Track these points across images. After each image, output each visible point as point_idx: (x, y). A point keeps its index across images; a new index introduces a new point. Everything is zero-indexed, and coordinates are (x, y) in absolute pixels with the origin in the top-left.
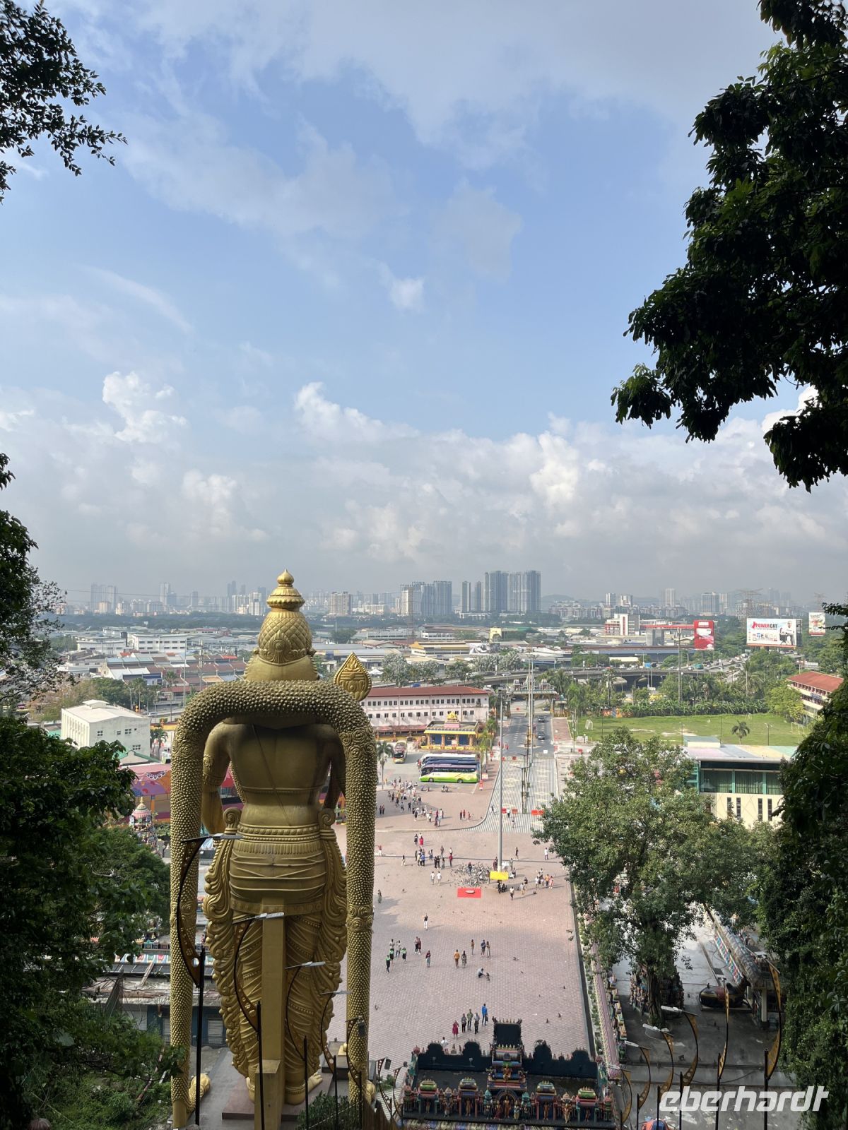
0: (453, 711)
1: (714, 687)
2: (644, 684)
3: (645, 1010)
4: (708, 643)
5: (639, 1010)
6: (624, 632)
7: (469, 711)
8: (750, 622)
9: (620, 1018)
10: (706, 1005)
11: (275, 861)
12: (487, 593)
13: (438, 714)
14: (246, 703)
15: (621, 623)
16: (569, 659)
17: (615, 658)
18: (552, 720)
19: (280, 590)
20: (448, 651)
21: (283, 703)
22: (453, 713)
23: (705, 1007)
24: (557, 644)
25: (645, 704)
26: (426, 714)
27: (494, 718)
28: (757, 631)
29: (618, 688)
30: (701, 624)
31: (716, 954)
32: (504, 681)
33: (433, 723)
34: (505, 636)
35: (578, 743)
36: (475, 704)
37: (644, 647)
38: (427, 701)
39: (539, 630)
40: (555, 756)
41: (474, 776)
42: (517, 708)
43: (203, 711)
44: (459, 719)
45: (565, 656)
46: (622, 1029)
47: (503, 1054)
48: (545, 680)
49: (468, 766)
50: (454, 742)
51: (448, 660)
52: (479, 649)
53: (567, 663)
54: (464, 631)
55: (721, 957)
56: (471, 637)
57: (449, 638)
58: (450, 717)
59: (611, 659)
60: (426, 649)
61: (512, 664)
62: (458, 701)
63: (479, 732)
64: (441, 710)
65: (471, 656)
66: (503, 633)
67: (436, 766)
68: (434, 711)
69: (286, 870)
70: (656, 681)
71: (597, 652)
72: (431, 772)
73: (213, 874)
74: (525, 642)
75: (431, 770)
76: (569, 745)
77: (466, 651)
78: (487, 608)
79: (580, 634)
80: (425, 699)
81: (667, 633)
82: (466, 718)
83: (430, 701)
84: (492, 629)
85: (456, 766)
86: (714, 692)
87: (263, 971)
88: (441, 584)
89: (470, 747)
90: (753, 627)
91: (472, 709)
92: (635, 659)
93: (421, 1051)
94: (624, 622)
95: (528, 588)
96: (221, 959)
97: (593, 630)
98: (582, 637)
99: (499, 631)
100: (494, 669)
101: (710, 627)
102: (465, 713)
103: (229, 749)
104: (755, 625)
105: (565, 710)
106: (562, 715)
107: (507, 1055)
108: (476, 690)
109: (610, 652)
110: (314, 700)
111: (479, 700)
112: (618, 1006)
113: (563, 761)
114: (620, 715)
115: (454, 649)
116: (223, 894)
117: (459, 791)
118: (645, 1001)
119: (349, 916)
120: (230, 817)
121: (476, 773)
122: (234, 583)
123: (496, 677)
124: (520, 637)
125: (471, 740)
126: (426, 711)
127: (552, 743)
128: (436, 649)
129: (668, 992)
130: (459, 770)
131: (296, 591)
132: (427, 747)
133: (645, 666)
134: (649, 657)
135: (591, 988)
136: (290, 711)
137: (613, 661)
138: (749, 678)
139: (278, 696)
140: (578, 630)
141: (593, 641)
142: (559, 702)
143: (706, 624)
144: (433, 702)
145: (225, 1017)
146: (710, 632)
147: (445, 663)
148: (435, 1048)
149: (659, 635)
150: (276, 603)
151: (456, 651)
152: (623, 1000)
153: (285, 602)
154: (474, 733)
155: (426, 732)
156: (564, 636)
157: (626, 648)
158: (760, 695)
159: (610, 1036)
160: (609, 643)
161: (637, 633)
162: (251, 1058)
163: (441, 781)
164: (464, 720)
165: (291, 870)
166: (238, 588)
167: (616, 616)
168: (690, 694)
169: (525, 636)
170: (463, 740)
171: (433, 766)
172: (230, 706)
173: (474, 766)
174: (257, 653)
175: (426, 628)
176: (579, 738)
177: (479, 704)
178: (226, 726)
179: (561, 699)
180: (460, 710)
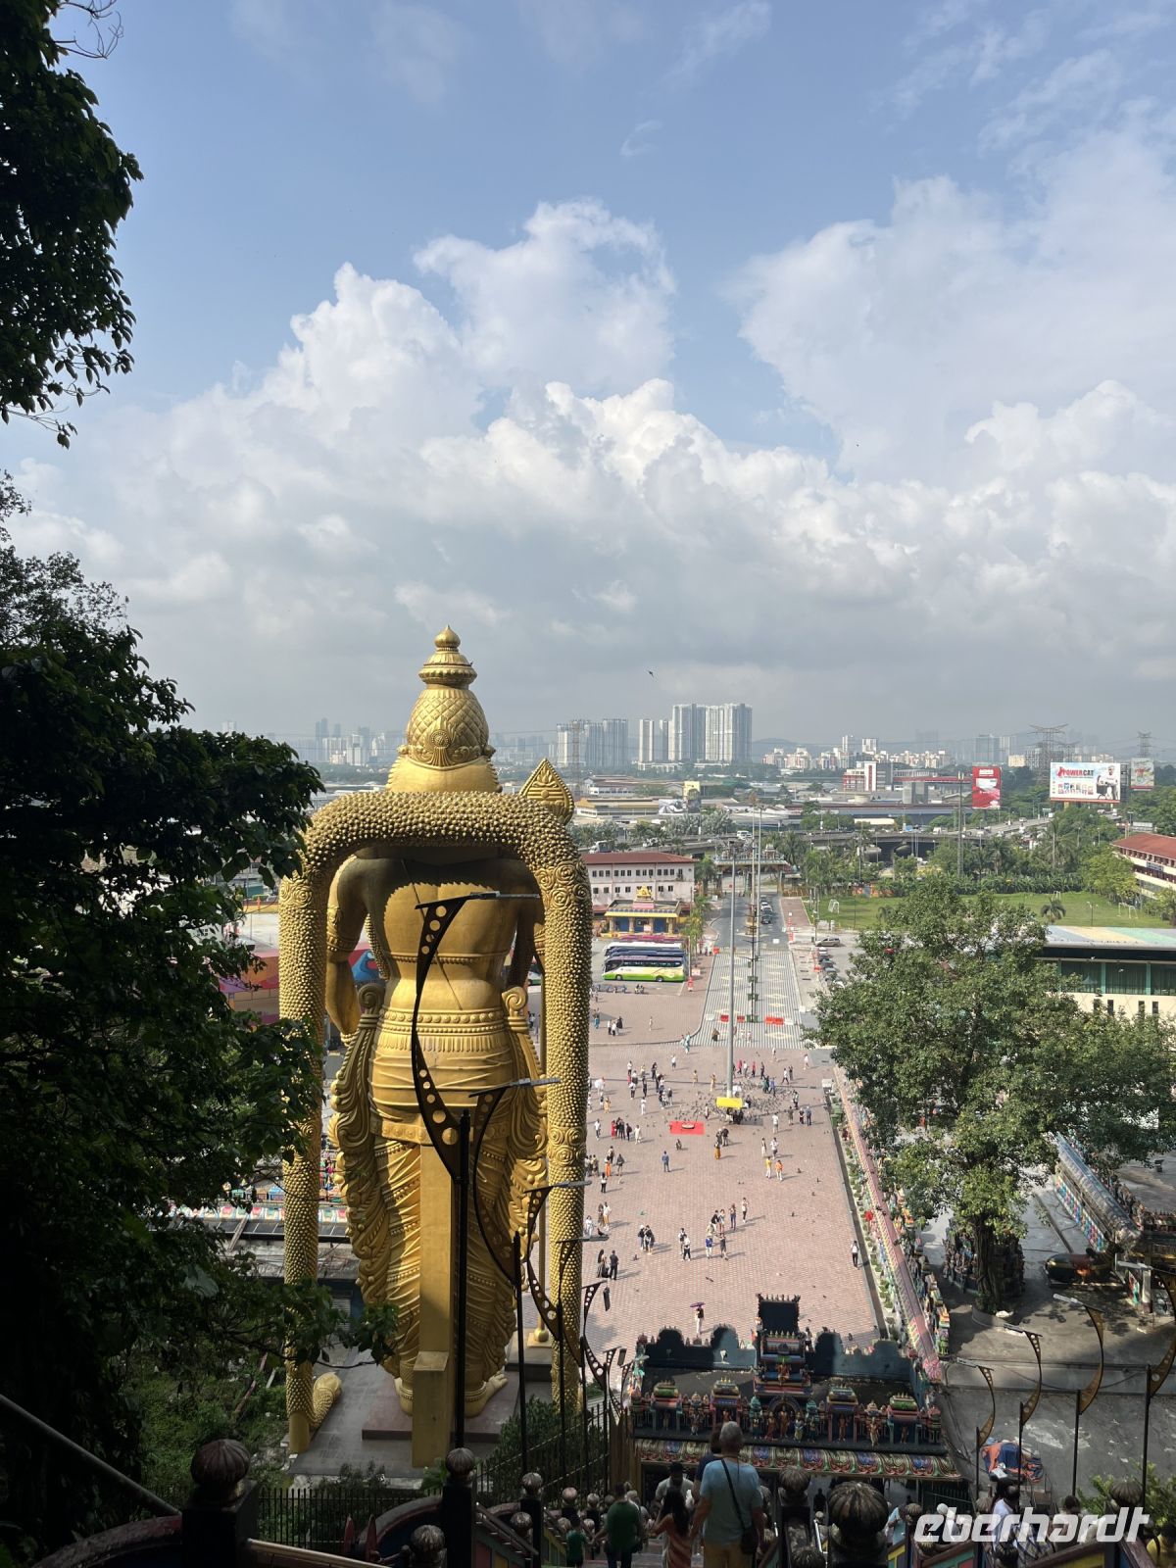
0: (644, 886)
1: (1008, 854)
2: (905, 853)
4: (992, 799)
5: (960, 1285)
6: (870, 787)
7: (666, 886)
8: (1055, 767)
9: (935, 1295)
10: (1056, 1279)
11: (439, 1061)
12: (677, 735)
13: (623, 890)
14: (393, 823)
15: (867, 774)
16: (798, 821)
17: (861, 820)
18: (781, 901)
19: (440, 657)
20: (628, 811)
21: (450, 824)
22: (644, 888)
23: (1053, 1282)
24: (778, 802)
25: (910, 879)
26: (606, 890)
27: (701, 897)
28: (1064, 779)
29: (872, 858)
30: (982, 772)
31: (1060, 1209)
32: (710, 849)
33: (616, 902)
34: (705, 791)
35: (821, 930)
36: (675, 877)
37: (900, 806)
38: (608, 873)
39: (752, 784)
40: (790, 947)
41: (679, 971)
42: (732, 885)
43: (327, 836)
44: (653, 896)
45: (790, 817)
46: (943, 1311)
47: (778, 1345)
48: (771, 846)
49: (671, 959)
50: (648, 928)
51: (628, 823)
52: (672, 807)
53: (795, 826)
54: (648, 785)
55: (1067, 1213)
56: (658, 792)
57: (628, 794)
58: (640, 894)
59: (856, 821)
60: (597, 807)
61: (721, 826)
62: (651, 873)
63: (680, 915)
64: (628, 885)
65: (661, 817)
66: (702, 787)
67: (626, 958)
68: (617, 885)
69: (456, 1075)
70: (925, 848)
71: (836, 812)
72: (618, 967)
73: (344, 1082)
74: (733, 800)
75: (619, 964)
76: (808, 932)
77: (654, 811)
78: (677, 756)
79: (808, 789)
80: (605, 869)
81: (932, 788)
82: (662, 896)
83: (612, 873)
84: (686, 783)
85: (652, 959)
86: (1008, 862)
87: (422, 1223)
88: (613, 724)
89: (669, 935)
90: (1059, 775)
91: (671, 884)
92: (890, 821)
93: (649, 1341)
94: (870, 773)
95: (734, 729)
96: (357, 1207)
97: (826, 785)
98: (812, 793)
99: (697, 785)
100: (696, 833)
101: (994, 776)
102: (661, 889)
103: (367, 896)
104: (1061, 772)
105: (799, 888)
106: (794, 894)
107: (785, 1346)
108: (675, 858)
109: (853, 812)
110: (497, 820)
111: (681, 871)
112: (931, 1279)
113: (801, 954)
114: (876, 894)
115: (636, 808)
116: (359, 1112)
117: (659, 993)
118: (969, 1272)
119: (551, 1142)
120: (367, 997)
121: (682, 967)
122: (325, 721)
123: (699, 844)
124: (725, 792)
125: (670, 927)
126: (606, 886)
127: (784, 930)
128: (612, 809)
129: (1004, 1260)
130: (659, 964)
131: (463, 658)
132: (610, 935)
133: (906, 829)
134: (910, 818)
135: (874, 1257)
136: (460, 836)
137: (860, 823)
138: (1057, 843)
139: (442, 813)
140: (808, 785)
141: (828, 799)
142: (790, 876)
143: (991, 772)
144: (616, 874)
145: (365, 1290)
146: (995, 784)
147: (624, 826)
148: (670, 1337)
149: (920, 790)
150: (434, 674)
151: (639, 811)
152: (935, 1269)
153: (448, 674)
154: (675, 915)
155: (607, 914)
156: (787, 792)
157: (875, 807)
158: (1072, 866)
160: (851, 801)
161: (889, 788)
162: (403, 1350)
163: (632, 979)
164: (659, 899)
165: (463, 1075)
166: (331, 729)
167: (859, 764)
168: (973, 866)
169: (733, 792)
170: (660, 924)
171: (621, 958)
172: (369, 828)
173: (680, 959)
174: (406, 752)
175: (595, 781)
176: (823, 923)
177: (681, 877)
178: (361, 861)
179: (792, 872)
180: (653, 885)
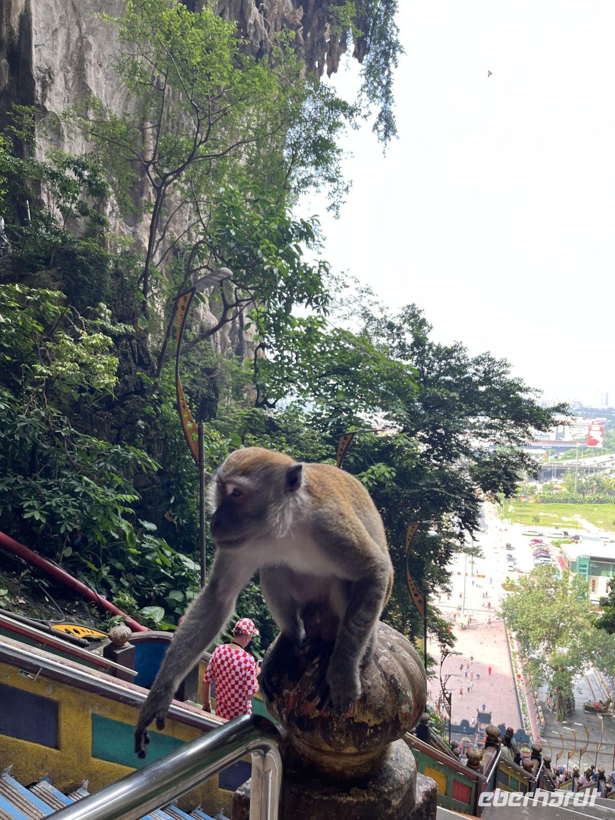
1: (601, 484)
3: (554, 710)
4: (599, 442)
5: (551, 710)
9: (541, 714)
25: (550, 494)
31: (594, 682)
35: (504, 524)
46: (543, 720)
47: (484, 728)
86: (600, 488)
92: (544, 452)
112: (540, 707)
114: (532, 501)
118: (554, 706)
129: (567, 702)
134: (553, 450)
135: (520, 693)
152: (542, 704)
159: (534, 722)
168: (583, 488)
176: (505, 520)
